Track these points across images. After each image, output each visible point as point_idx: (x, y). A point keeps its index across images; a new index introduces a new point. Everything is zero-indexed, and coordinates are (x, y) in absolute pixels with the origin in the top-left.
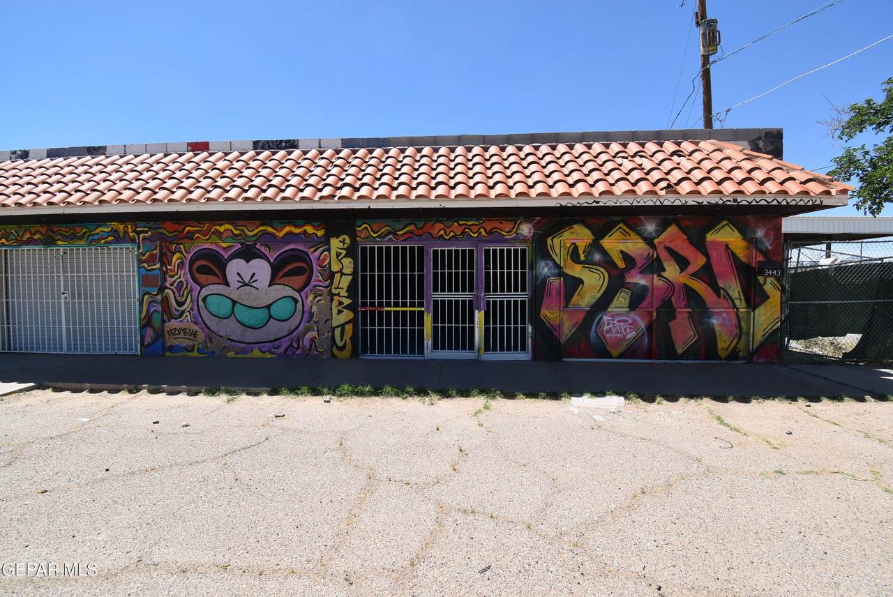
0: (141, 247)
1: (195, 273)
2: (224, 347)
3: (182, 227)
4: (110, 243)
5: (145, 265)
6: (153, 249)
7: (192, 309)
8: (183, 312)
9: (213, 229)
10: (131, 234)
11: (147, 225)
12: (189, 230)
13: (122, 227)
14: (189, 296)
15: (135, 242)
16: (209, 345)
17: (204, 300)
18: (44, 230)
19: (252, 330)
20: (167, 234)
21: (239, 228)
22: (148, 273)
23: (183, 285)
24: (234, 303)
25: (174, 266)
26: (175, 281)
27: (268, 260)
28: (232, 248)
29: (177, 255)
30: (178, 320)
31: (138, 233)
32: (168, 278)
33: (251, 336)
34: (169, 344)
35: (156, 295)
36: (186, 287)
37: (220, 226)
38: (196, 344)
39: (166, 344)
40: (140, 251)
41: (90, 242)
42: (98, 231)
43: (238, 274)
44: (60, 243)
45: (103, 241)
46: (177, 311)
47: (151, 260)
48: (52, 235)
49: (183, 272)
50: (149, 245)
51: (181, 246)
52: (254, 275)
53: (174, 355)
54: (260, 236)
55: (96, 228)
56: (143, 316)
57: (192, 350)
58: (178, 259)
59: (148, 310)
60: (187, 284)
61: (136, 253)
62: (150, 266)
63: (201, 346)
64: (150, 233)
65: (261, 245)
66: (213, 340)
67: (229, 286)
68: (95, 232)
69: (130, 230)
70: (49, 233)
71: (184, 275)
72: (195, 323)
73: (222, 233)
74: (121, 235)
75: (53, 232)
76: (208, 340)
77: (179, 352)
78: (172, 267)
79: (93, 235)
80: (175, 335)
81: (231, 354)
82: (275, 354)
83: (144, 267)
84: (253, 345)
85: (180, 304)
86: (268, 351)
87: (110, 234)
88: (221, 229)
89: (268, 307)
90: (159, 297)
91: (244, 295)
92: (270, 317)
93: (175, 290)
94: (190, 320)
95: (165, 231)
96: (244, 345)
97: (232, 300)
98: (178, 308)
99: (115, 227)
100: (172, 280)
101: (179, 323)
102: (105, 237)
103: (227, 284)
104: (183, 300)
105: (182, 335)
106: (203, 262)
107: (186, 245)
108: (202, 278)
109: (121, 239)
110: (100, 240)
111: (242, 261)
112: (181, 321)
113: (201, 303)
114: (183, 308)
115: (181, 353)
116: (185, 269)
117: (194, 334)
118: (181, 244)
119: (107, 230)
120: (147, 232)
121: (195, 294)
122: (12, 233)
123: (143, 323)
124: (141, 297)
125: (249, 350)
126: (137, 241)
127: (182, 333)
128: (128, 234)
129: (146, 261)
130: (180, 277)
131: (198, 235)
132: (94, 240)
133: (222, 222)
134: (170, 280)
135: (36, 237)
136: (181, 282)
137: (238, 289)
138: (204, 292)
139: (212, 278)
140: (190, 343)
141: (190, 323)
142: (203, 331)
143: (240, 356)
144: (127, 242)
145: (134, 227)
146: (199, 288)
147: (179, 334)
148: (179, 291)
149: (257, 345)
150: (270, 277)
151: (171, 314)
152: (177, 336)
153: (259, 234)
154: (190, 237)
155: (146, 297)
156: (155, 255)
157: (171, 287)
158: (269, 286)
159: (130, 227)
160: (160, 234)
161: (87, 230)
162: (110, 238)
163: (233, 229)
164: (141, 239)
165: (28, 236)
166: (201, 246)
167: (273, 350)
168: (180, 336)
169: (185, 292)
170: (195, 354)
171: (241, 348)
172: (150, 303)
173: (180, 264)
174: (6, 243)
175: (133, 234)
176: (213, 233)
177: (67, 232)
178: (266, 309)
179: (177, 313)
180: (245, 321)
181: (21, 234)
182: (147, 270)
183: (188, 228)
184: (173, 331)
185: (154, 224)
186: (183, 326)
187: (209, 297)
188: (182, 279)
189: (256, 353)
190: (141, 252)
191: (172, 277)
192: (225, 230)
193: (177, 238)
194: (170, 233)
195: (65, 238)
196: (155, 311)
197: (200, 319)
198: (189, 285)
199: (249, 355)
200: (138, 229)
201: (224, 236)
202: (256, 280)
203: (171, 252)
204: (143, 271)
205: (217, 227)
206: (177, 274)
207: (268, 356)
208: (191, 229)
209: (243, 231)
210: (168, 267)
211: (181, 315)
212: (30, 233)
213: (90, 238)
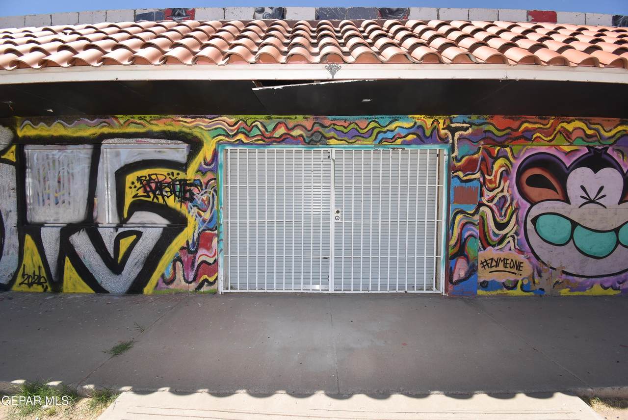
0: (456, 148)
1: (525, 185)
2: (557, 282)
3: (517, 123)
4: (409, 143)
5: (460, 174)
6: (472, 152)
7: (517, 233)
8: (504, 237)
9: (559, 127)
10: (443, 132)
11: (467, 120)
12: (527, 127)
13: (429, 121)
14: (514, 216)
15: (447, 142)
16: (537, 281)
17: (534, 221)
18: (308, 124)
19: (593, 260)
20: (495, 132)
21: (593, 126)
22: (463, 184)
23: (506, 201)
24: (574, 224)
25: (495, 177)
26: (496, 196)
27: (621, 171)
28: (578, 153)
29: (501, 161)
30: (497, 248)
31: (453, 131)
32: (486, 192)
33: (592, 267)
34: (482, 280)
35: (473, 215)
36: (511, 204)
37: (569, 123)
38: (520, 278)
39: (479, 279)
40: (453, 155)
41: (380, 142)
42: (393, 126)
43: (583, 188)
44: (333, 141)
45: (399, 141)
46: (495, 235)
47: (470, 166)
48: (321, 129)
49: (507, 184)
50: (467, 147)
51: (508, 149)
52: (602, 188)
53: (489, 293)
54: (619, 138)
55: (391, 123)
56: (453, 242)
57: (514, 287)
58: (501, 167)
59: (461, 234)
60: (512, 200)
61: (446, 158)
62: (466, 176)
63: (526, 282)
64: (470, 130)
65: (614, 150)
66: (542, 274)
67: (570, 204)
68: (388, 128)
69: (441, 126)
70: (317, 127)
71: (509, 188)
72: (521, 252)
73: (571, 133)
74: (428, 133)
75: (323, 126)
76: (536, 273)
77: (496, 289)
78: (492, 177)
79: (385, 132)
80: (491, 267)
81: (565, 292)
82: (619, 289)
83: (458, 177)
84: (593, 279)
85: (500, 226)
86: (612, 286)
87: (411, 131)
88: (570, 127)
89: (617, 230)
90: (477, 218)
91: (588, 216)
92: (618, 242)
93: (494, 208)
94: (512, 247)
95: (491, 128)
96: (583, 279)
97: (572, 221)
98: (497, 232)
99: (419, 123)
100: (491, 194)
101: (499, 252)
102: (403, 135)
103: (567, 200)
104: (505, 220)
105: (501, 267)
106: (537, 171)
107: (515, 148)
108: (534, 192)
109: (427, 138)
110: (394, 139)
111: (587, 171)
112: (501, 249)
113: (530, 225)
114: (503, 232)
115: (499, 291)
116: (511, 181)
117: (518, 266)
118: (507, 146)
119: (407, 125)
120: (466, 129)
121: (522, 213)
122: (256, 126)
123: (451, 251)
124: (451, 217)
125: (588, 286)
126: (451, 141)
127: (501, 264)
128: (438, 130)
129: (463, 169)
130: (502, 191)
131: (538, 134)
132: (386, 140)
133: (572, 118)
134: (488, 195)
135: (296, 133)
136: (504, 197)
137: (580, 207)
138: (535, 211)
139: (546, 192)
140: (512, 277)
141: (514, 252)
142: (530, 262)
143: (576, 293)
144: (436, 142)
145: (448, 122)
146: (529, 205)
147: (497, 266)
148: (500, 210)
149: (599, 279)
150: (621, 192)
151: (486, 240)
152: (494, 269)
153: (618, 135)
154: (527, 137)
155: (459, 217)
156: (476, 161)
157: (489, 204)
158: (619, 203)
159: (441, 121)
160: (485, 132)
161: (376, 125)
162: (410, 137)
163: (585, 128)
164: (456, 138)
165: (282, 131)
166: (535, 149)
167: (618, 285)
168: (498, 269)
169: (509, 211)
170: (518, 292)
171: (579, 283)
172: (464, 225)
173: (504, 172)
174: (245, 141)
175: (446, 131)
176: (559, 132)
177: (345, 128)
178: (613, 232)
179: (496, 239)
180: (586, 248)
181: (270, 128)
182: (462, 181)
183: (526, 125)
184: (489, 262)
185: (478, 118)
186: (503, 255)
187: (541, 217)
188: (505, 193)
189: (597, 290)
190: (456, 157)
191: (491, 190)
192: (575, 129)
193: (508, 139)
194: (499, 130)
195: (342, 136)
196: (471, 236)
197: (527, 246)
198: (515, 202)
199: (588, 292)
200: (453, 125)
201: (573, 137)
202: (604, 196)
203: (492, 157)
204: (455, 183)
205: (564, 125)
206: (498, 187)
207: (611, 292)
208: (530, 126)
209: (597, 130)
210: (487, 177)
211: (501, 242)
212: (287, 128)
213: (381, 136)
